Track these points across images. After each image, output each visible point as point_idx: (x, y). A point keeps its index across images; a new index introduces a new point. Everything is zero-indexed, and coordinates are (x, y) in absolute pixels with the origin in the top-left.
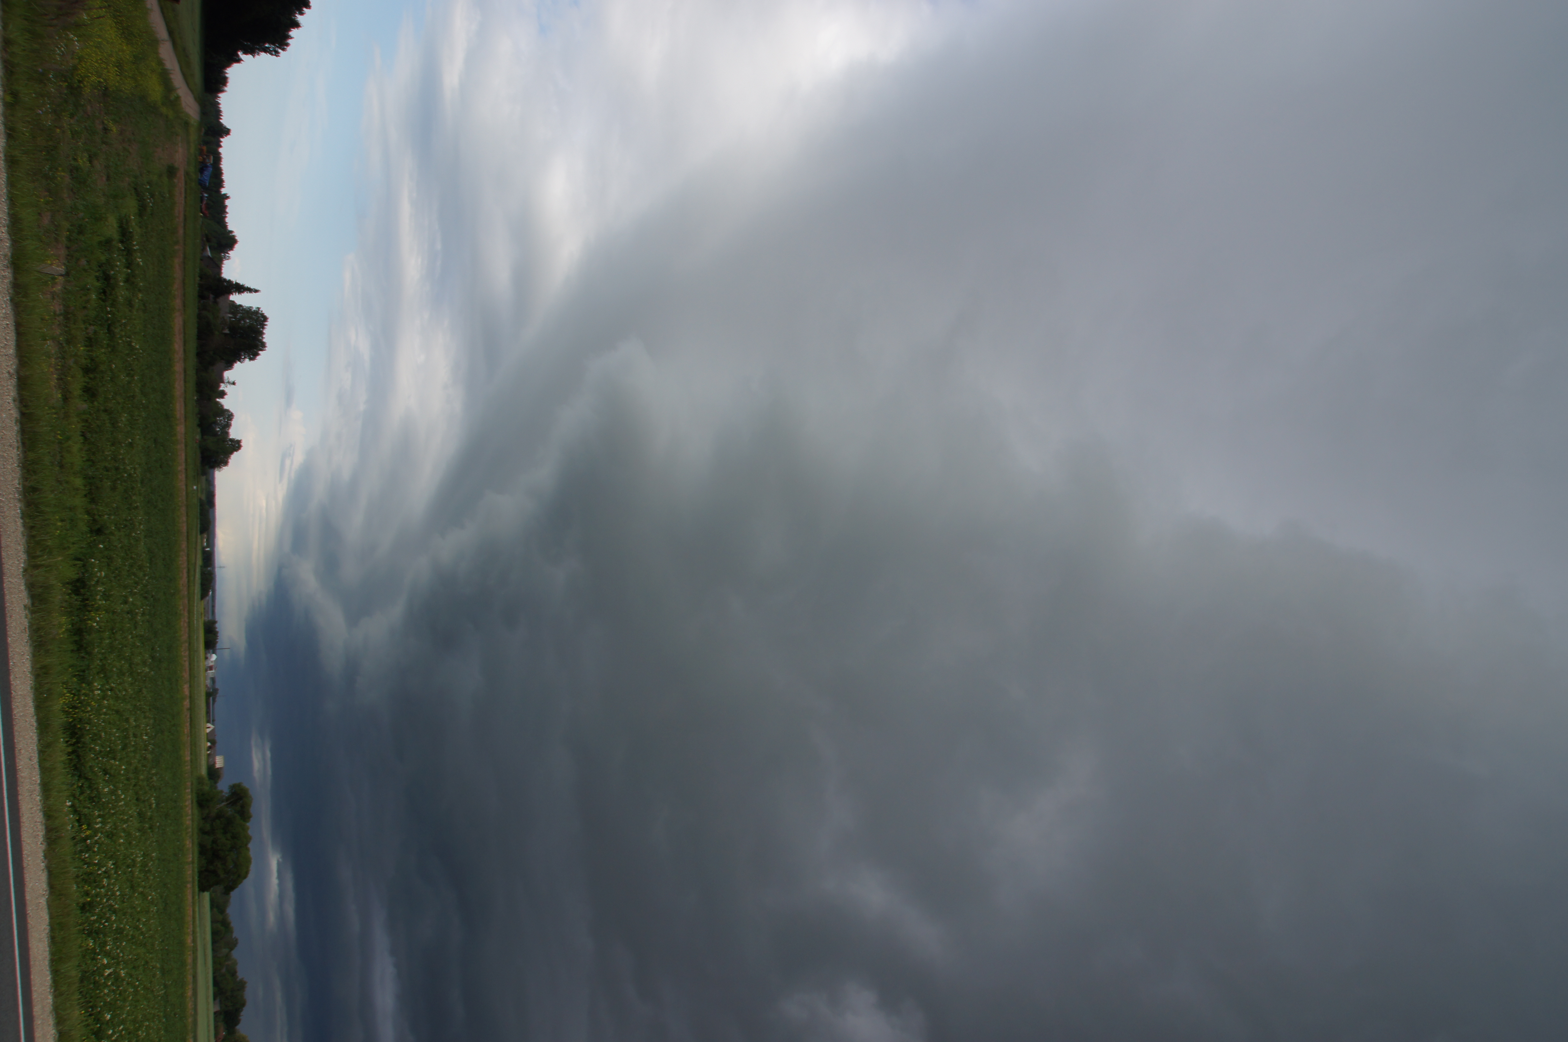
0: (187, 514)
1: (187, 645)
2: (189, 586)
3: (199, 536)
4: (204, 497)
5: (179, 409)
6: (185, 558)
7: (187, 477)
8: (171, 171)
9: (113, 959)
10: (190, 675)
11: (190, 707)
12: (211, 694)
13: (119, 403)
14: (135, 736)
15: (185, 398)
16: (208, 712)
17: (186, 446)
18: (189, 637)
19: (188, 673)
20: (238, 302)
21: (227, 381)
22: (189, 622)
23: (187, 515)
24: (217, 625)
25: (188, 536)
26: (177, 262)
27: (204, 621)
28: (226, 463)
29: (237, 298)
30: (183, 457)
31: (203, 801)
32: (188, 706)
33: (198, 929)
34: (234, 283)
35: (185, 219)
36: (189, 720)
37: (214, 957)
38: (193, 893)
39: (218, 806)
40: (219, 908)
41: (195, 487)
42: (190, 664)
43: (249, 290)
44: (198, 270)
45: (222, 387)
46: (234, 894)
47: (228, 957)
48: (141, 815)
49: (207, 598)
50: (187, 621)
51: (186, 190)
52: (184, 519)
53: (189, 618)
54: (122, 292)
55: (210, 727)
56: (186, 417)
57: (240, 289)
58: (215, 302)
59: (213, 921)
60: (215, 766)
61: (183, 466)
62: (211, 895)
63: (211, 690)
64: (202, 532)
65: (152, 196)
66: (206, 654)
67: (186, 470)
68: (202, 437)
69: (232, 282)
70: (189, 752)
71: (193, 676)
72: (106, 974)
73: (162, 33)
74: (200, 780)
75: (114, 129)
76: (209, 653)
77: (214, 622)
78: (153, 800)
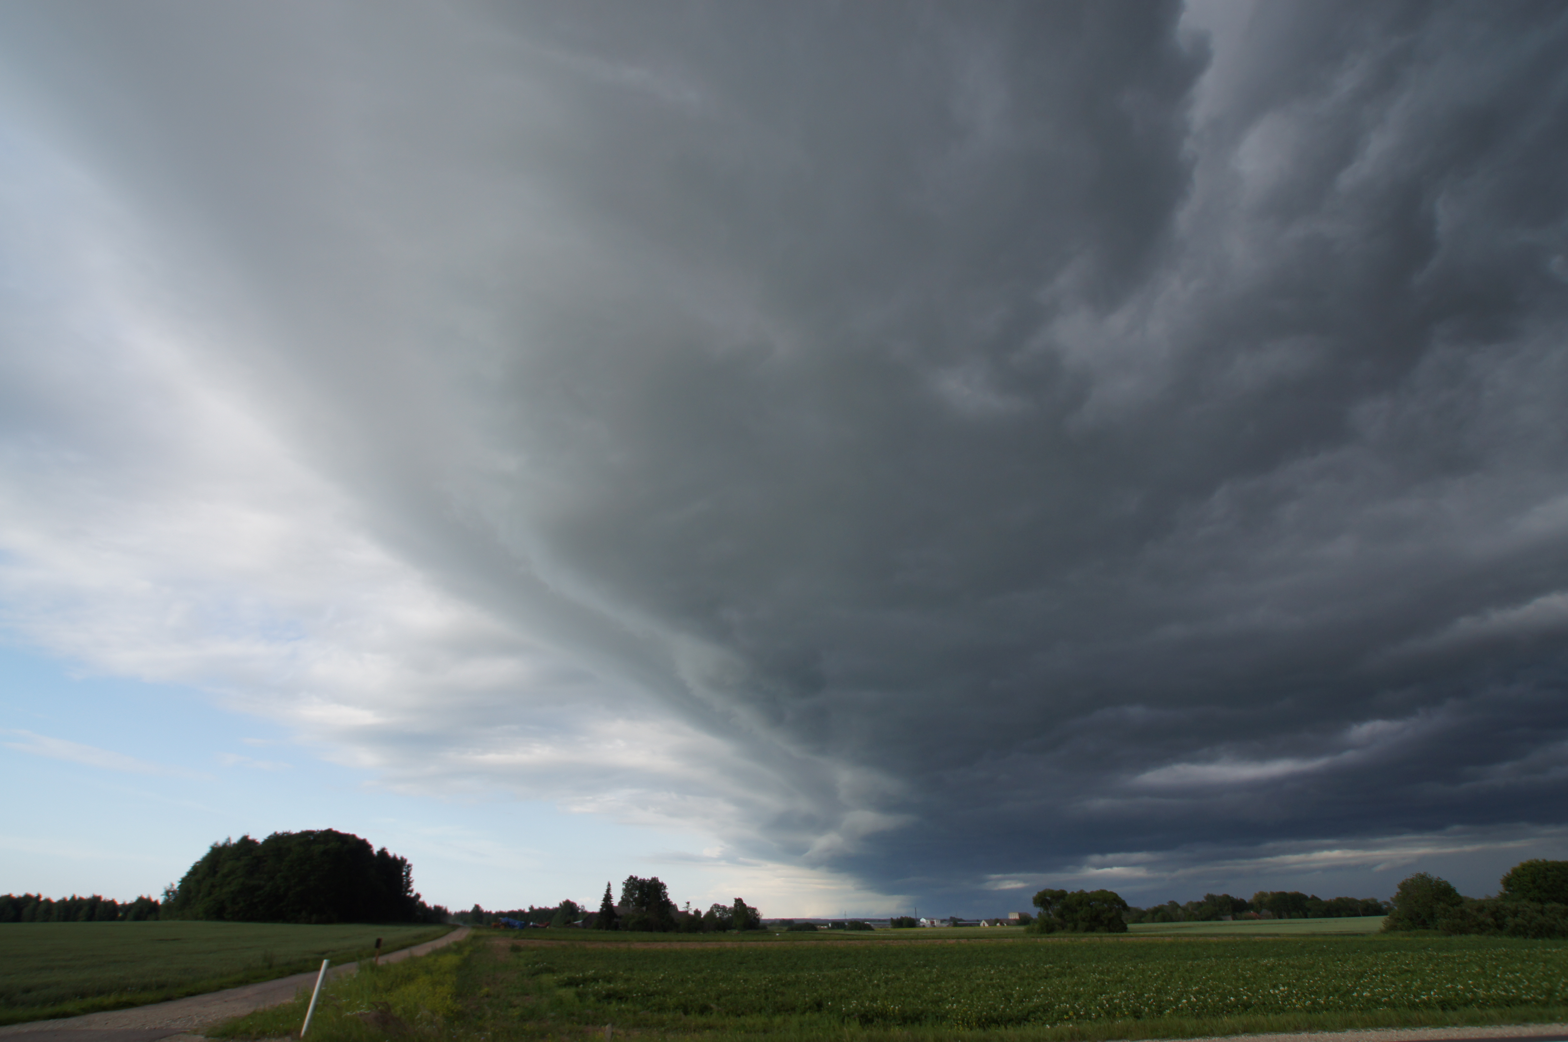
0: (800, 940)
1: (913, 941)
2: (862, 939)
3: (819, 932)
4: (786, 928)
5: (712, 946)
6: (838, 942)
7: (770, 940)
8: (516, 949)
9: (1183, 995)
10: (938, 939)
11: (966, 938)
12: (955, 922)
13: (711, 989)
14: (991, 979)
15: (703, 941)
16: (971, 925)
17: (743, 941)
18: (906, 939)
19: (937, 940)
20: (619, 900)
21: (686, 909)
22: (893, 939)
23: (802, 940)
24: (895, 918)
25: (819, 940)
26: (589, 946)
27: (892, 928)
28: (754, 910)
29: (616, 901)
30: (753, 943)
31: (1048, 928)
32: (966, 940)
33: (1159, 933)
34: (603, 902)
35: (553, 939)
36: (977, 940)
37: (1184, 920)
38: (1127, 936)
39: (1052, 917)
40: (1141, 916)
41: (777, 934)
42: (929, 939)
43: (608, 890)
44: (594, 931)
45: (691, 912)
46: (1130, 904)
47: (1184, 909)
48: (1059, 976)
49: (872, 925)
50: (892, 941)
51: (529, 939)
52: (805, 942)
53: (890, 939)
54: (620, 986)
55: (984, 924)
56: (719, 941)
57: (608, 897)
58: (620, 917)
59: (1153, 921)
60: (1018, 919)
61: (761, 943)
62: (1129, 923)
63: (952, 922)
64: (816, 929)
65: (537, 963)
66: (920, 927)
67: (763, 941)
68: (734, 928)
69: (603, 903)
70: (1006, 939)
71: (939, 937)
72: (1195, 999)
73: (404, 954)
74: (1029, 931)
75: (486, 990)
76: (919, 924)
77: (892, 920)
78: (1047, 966)
